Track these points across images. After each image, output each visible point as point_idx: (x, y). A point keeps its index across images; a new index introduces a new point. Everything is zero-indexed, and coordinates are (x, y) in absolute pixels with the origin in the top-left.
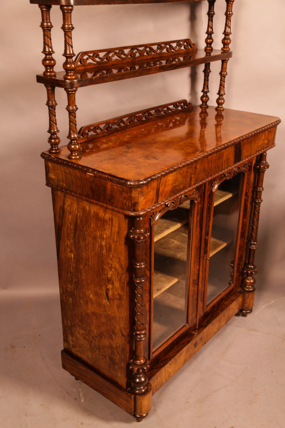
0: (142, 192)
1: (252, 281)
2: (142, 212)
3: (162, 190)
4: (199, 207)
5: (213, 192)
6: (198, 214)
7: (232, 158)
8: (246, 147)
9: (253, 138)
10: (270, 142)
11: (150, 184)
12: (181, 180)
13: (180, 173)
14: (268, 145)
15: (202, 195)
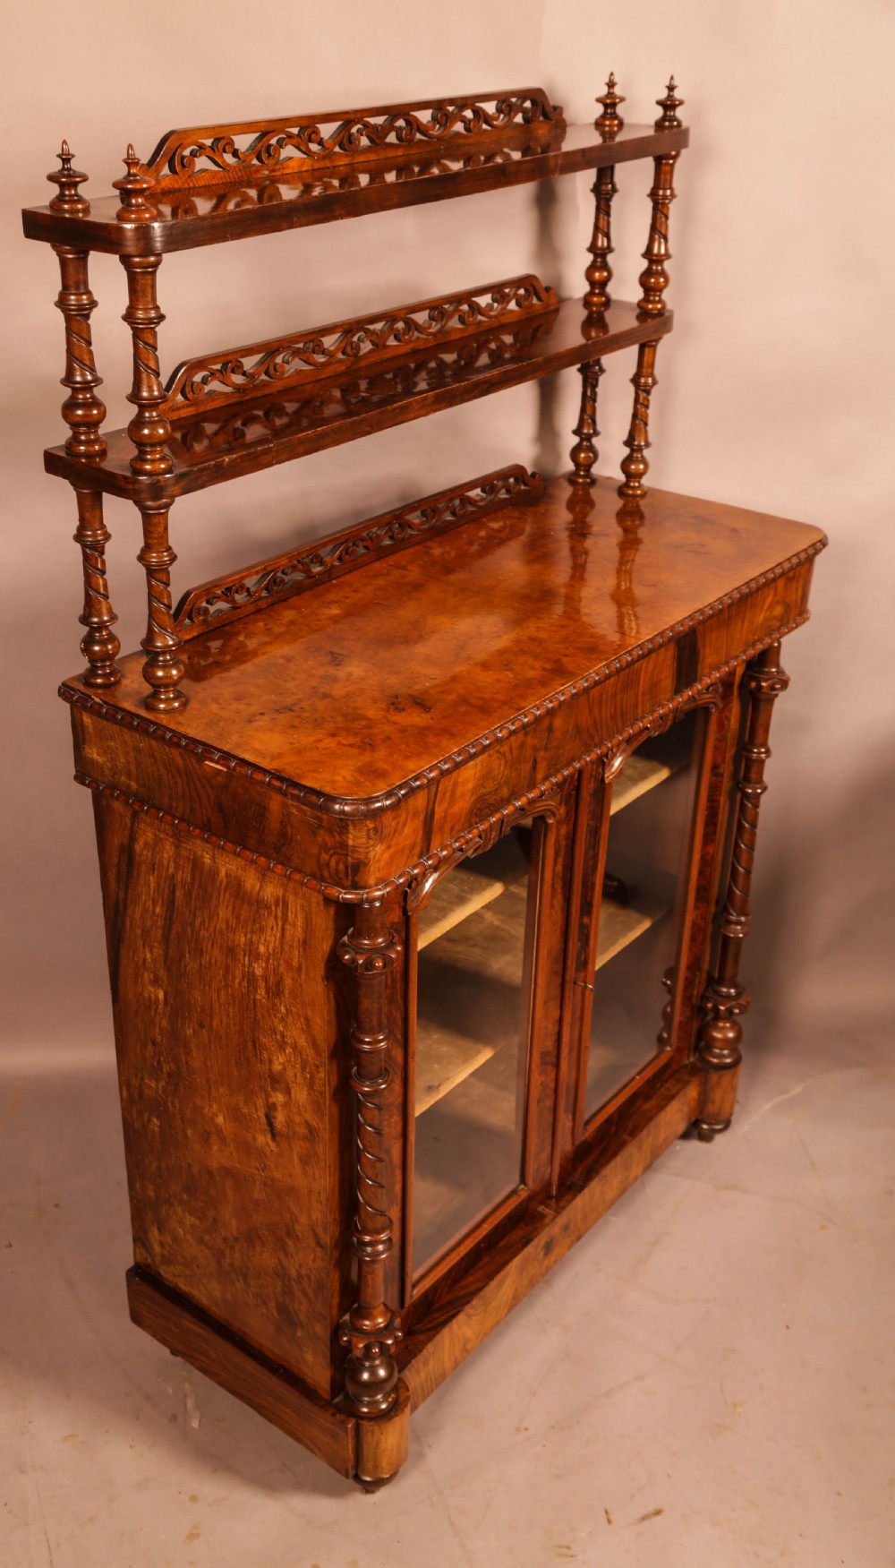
0: (379, 829)
1: (731, 1035)
2: (379, 890)
3: (443, 815)
4: (560, 832)
5: (606, 782)
6: (557, 854)
7: (669, 678)
8: (714, 638)
9: (737, 608)
10: (793, 608)
11: (403, 804)
12: (503, 774)
13: (499, 752)
14: (786, 619)
15: (571, 795)
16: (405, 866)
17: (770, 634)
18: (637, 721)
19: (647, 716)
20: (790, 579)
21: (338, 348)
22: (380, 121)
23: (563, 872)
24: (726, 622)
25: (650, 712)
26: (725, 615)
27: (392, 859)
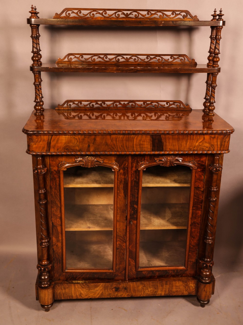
0: (32, 139)
3: (54, 145)
4: (121, 177)
5: (139, 170)
6: (121, 182)
7: (148, 145)
8: (171, 141)
9: (182, 137)
10: (216, 147)
11: (39, 136)
12: (76, 144)
13: (74, 138)
14: (212, 149)
15: (125, 169)
16: (41, 151)
17: (203, 150)
18: (134, 151)
19: (139, 152)
20: (212, 137)
21: (113, 59)
22: (129, 12)
23: (123, 188)
24: (177, 139)
25: (140, 151)
26: (176, 137)
27: (36, 148)
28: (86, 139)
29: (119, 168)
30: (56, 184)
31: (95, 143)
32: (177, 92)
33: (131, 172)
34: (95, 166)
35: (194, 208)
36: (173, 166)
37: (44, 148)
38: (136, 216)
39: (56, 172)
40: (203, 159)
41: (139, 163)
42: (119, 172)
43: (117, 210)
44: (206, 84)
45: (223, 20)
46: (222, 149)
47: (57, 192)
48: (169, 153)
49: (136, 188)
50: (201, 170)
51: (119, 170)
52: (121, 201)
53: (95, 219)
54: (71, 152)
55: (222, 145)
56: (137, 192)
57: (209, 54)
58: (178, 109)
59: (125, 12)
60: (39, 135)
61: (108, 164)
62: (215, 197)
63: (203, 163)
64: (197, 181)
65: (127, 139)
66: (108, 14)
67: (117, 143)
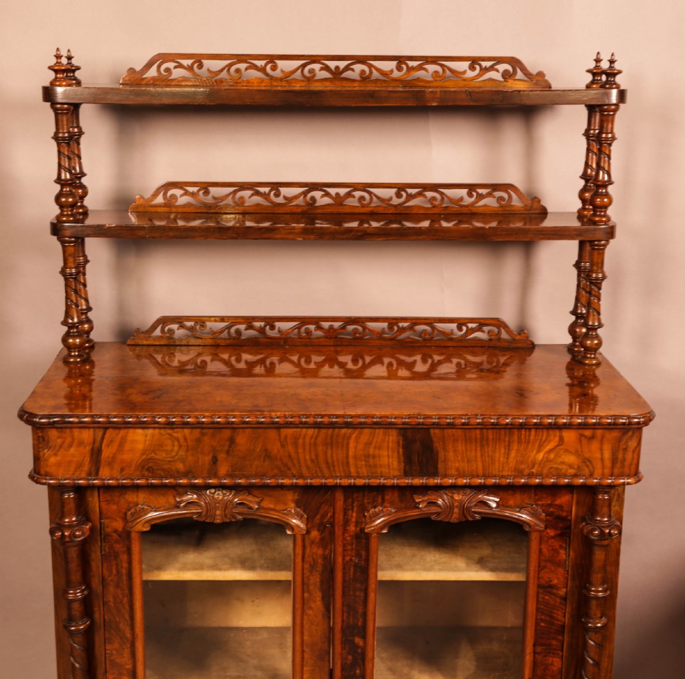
0: (46, 439)
3: (111, 455)
4: (314, 551)
5: (366, 531)
6: (313, 567)
7: (392, 458)
8: (460, 447)
9: (495, 434)
10: (598, 466)
11: (68, 430)
12: (177, 453)
13: (172, 436)
14: (587, 472)
15: (325, 527)
16: (73, 474)
17: (559, 476)
18: (349, 477)
19: (363, 478)
20: (586, 437)
21: (296, 197)
22: (342, 64)
23: (322, 585)
24: (478, 441)
25: (368, 476)
26: (476, 434)
27: (59, 465)
28: (206, 439)
29: (307, 525)
30: (118, 572)
31: (233, 450)
32: (493, 292)
33: (344, 539)
34: (234, 517)
35: (539, 649)
36: (471, 519)
37: (80, 465)
38: (360, 670)
39: (119, 536)
40: (563, 499)
41: (368, 511)
42: (306, 536)
43: (303, 651)
44: (575, 272)
45: (618, 87)
46: (616, 471)
47: (121, 596)
48: (455, 483)
49: (359, 585)
50: (559, 532)
51: (308, 532)
52: (315, 623)
53: (242, 675)
54: (161, 478)
55: (617, 458)
56: (362, 598)
57: (582, 182)
58: (492, 344)
59: (332, 64)
60: (66, 428)
61: (274, 513)
62: (601, 617)
63: (562, 511)
64: (545, 567)
65: (329, 440)
66: (282, 71)
67: (297, 453)
